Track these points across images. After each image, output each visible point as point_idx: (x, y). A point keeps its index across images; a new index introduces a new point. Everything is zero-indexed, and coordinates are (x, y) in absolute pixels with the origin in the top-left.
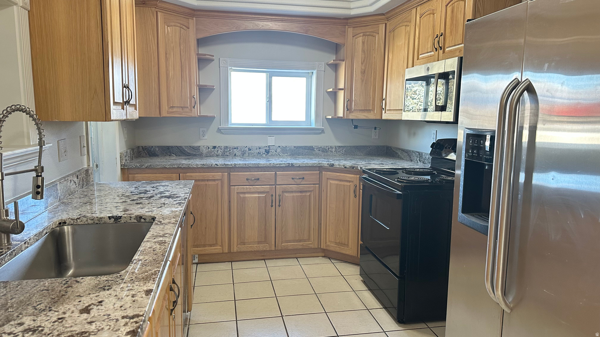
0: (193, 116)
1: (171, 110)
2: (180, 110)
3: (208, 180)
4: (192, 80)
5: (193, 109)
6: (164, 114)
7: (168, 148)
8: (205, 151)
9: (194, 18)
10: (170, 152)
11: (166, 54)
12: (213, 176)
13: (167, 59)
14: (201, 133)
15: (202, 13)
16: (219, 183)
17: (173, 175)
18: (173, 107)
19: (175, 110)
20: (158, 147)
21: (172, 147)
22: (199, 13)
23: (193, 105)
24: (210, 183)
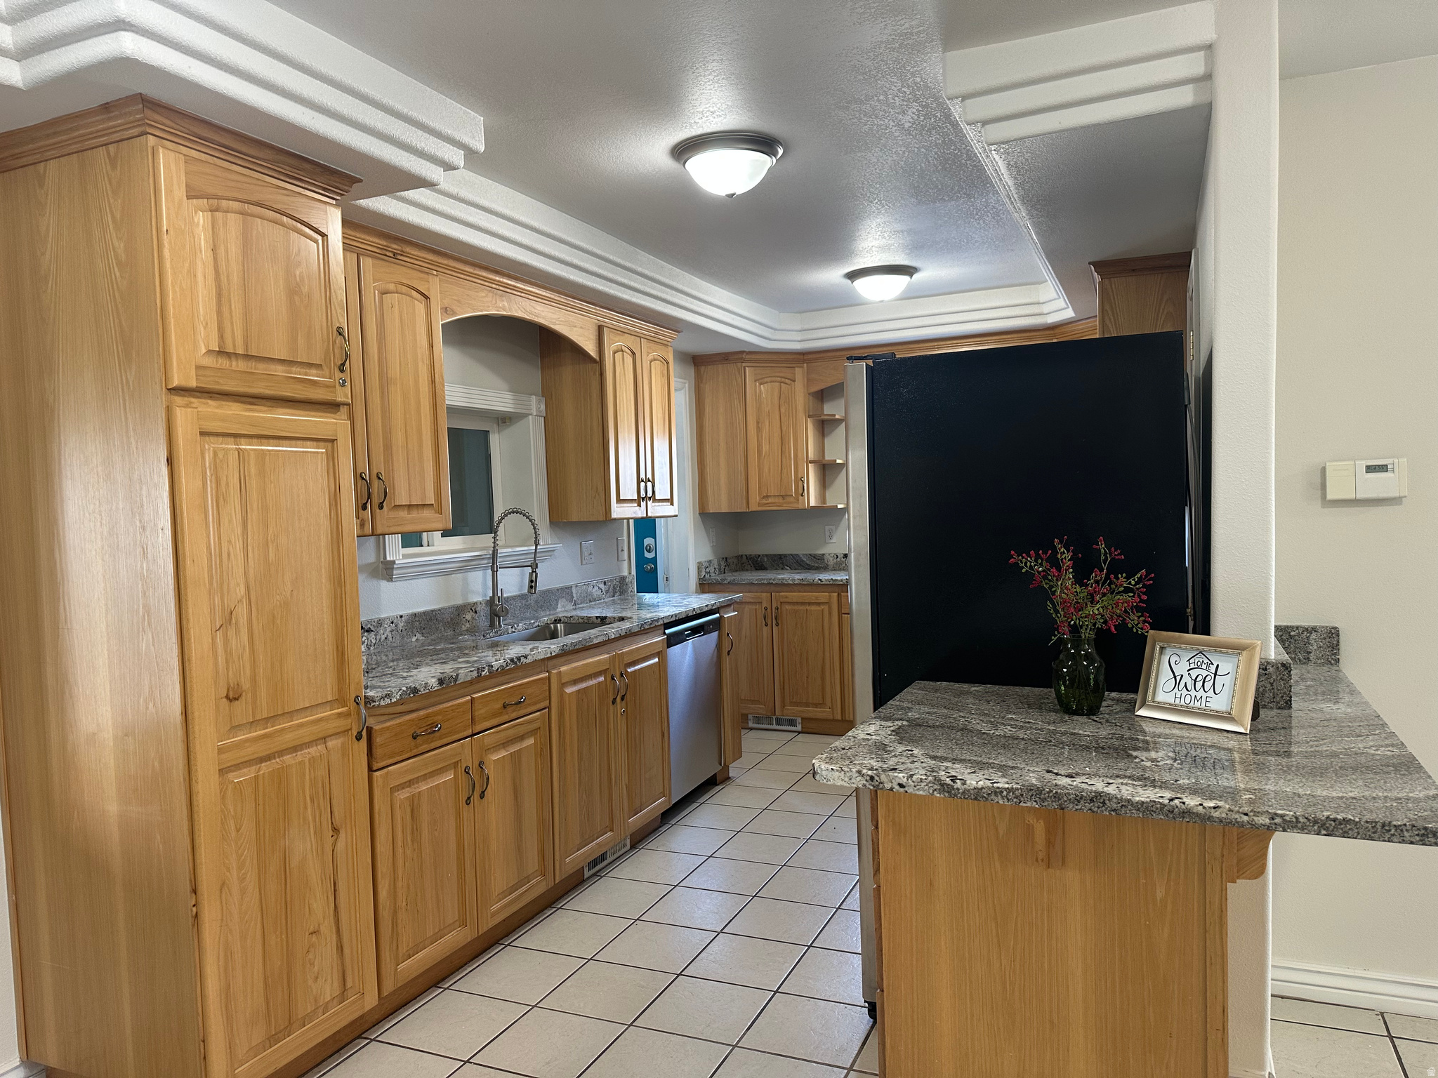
0: (800, 506)
1: (764, 501)
2: (781, 500)
3: (810, 604)
4: (800, 455)
5: (801, 497)
6: (754, 507)
7: (780, 557)
8: (831, 561)
9: (805, 365)
10: (783, 564)
11: (758, 423)
12: (817, 598)
13: (759, 429)
14: (827, 533)
15: (815, 356)
16: (826, 608)
17: (764, 594)
18: (767, 496)
19: (770, 500)
20: (766, 555)
21: (785, 556)
22: (810, 356)
23: (801, 492)
24: (813, 608)
